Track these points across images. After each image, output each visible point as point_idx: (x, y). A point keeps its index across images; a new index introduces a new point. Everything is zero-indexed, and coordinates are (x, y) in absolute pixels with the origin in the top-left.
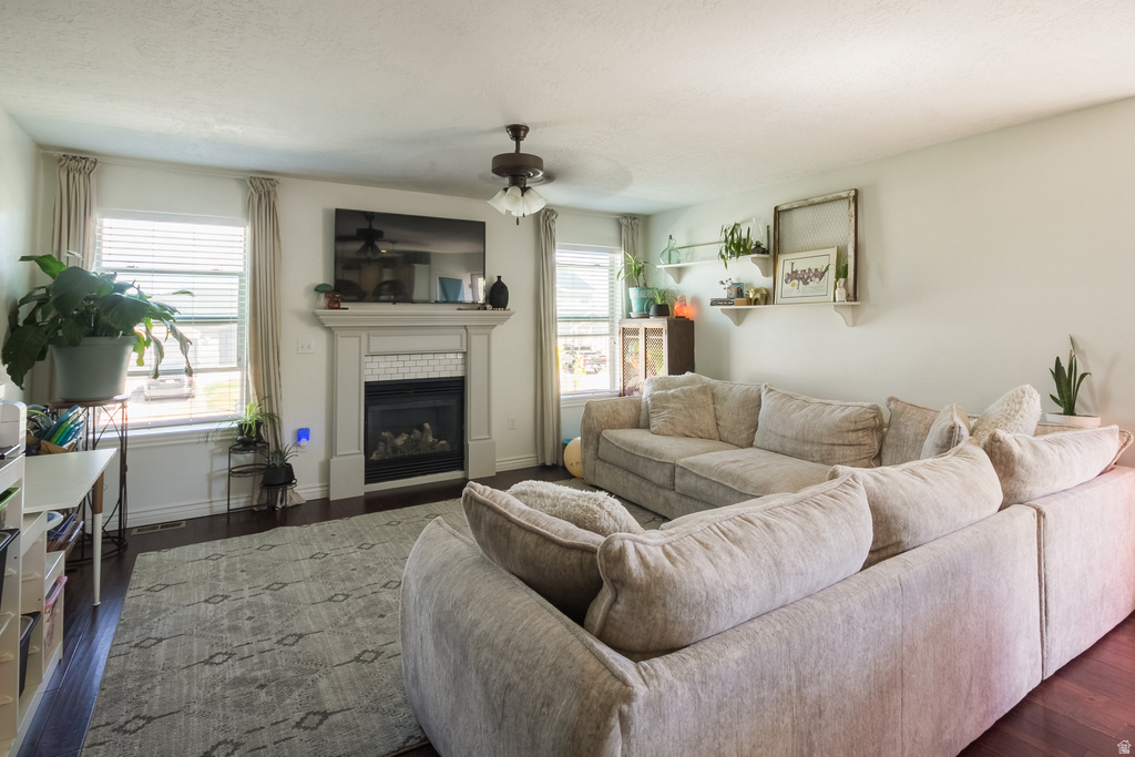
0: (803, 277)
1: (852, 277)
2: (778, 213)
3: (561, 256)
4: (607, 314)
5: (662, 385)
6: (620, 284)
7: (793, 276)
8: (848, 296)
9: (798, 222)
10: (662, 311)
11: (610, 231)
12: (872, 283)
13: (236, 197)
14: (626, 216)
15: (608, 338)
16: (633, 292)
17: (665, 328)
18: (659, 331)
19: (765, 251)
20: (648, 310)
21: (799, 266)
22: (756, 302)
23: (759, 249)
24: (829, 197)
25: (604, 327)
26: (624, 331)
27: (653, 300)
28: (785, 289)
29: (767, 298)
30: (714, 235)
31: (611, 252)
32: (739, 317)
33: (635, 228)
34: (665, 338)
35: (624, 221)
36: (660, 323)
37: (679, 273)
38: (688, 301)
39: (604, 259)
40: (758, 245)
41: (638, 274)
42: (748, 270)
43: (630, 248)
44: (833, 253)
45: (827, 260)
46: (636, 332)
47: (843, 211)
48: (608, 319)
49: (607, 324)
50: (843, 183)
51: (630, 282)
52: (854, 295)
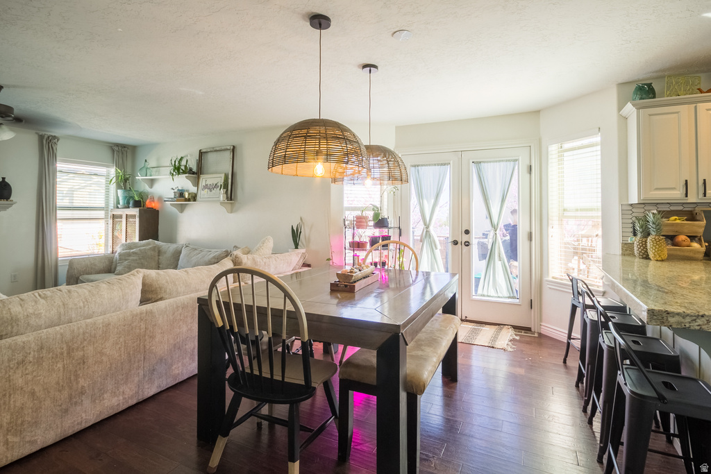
0: (210, 188)
1: (230, 189)
2: (201, 153)
3: (60, 166)
4: (103, 205)
5: (130, 246)
6: (113, 187)
7: (206, 187)
8: (227, 198)
9: (211, 159)
10: (137, 204)
11: (107, 154)
12: (239, 193)
14: (117, 145)
15: (103, 221)
16: (120, 192)
17: (137, 214)
18: (134, 216)
19: (194, 173)
20: (128, 203)
21: (209, 182)
22: (189, 200)
23: (191, 172)
24: (223, 148)
25: (101, 214)
26: (114, 217)
27: (132, 197)
28: (203, 194)
29: (194, 198)
30: (167, 162)
31: (107, 166)
32: (182, 208)
33: (124, 154)
34: (137, 220)
35: (116, 148)
36: (135, 211)
37: (152, 182)
38: (156, 199)
39: (103, 170)
40: (191, 170)
41: (125, 182)
42: (184, 182)
43: (120, 165)
44: (223, 176)
45: (221, 181)
46: (121, 217)
47: (228, 155)
48: (106, 209)
49: (103, 212)
50: (228, 142)
51: (119, 187)
52: (231, 197)
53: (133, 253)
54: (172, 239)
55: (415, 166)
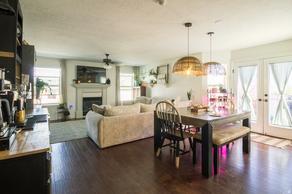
0: (161, 79)
1: (167, 80)
2: (158, 68)
3: (121, 74)
4: (131, 86)
5: (138, 98)
6: (134, 80)
7: (159, 79)
8: (166, 82)
9: (161, 69)
10: (140, 85)
11: (132, 70)
12: (170, 80)
13: (58, 63)
14: (134, 67)
15: (131, 90)
16: (135, 81)
17: (140, 88)
18: (139, 89)
19: (156, 74)
20: (138, 85)
21: (160, 77)
22: (154, 83)
23: (155, 74)
24: (165, 65)
25: (130, 88)
26: (134, 89)
27: (139, 83)
28: (159, 81)
29: (156, 83)
30: (148, 71)
31: (132, 73)
32: (152, 86)
33: (136, 69)
34: (140, 90)
35: (134, 68)
36: (139, 87)
37: (144, 78)
38: (145, 83)
39: (131, 75)
40: (155, 73)
41: (137, 78)
42: (153, 78)
43: (135, 73)
44: (165, 75)
45: (164, 77)
46: (136, 89)
47: (166, 67)
48: (131, 87)
50: (166, 63)
51: (135, 80)
52: (167, 82)
53: (139, 100)
54: (150, 96)
55: (240, 67)
